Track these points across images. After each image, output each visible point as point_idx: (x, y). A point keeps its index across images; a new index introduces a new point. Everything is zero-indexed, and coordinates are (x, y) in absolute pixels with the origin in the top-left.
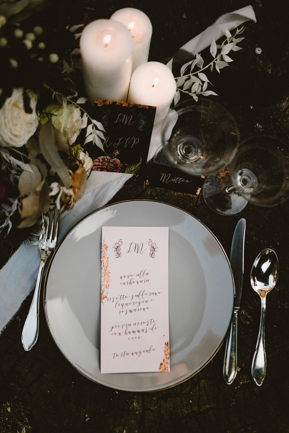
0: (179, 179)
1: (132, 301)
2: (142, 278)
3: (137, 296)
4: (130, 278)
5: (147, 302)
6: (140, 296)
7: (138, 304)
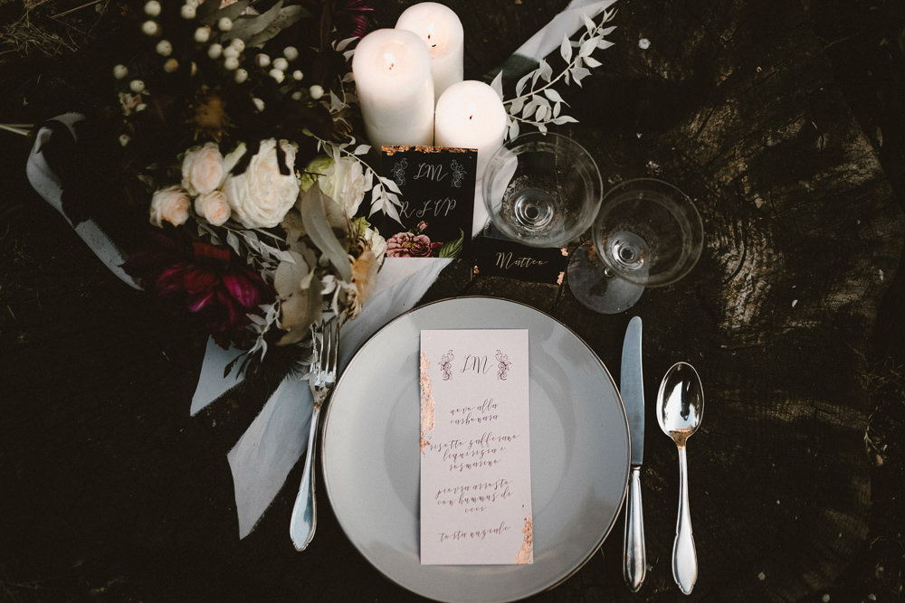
0: (526, 261)
1: (471, 451)
2: (487, 414)
3: (478, 442)
4: (467, 412)
5: (494, 451)
6: (484, 442)
7: (480, 455)
